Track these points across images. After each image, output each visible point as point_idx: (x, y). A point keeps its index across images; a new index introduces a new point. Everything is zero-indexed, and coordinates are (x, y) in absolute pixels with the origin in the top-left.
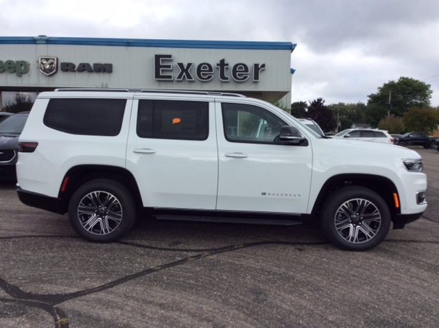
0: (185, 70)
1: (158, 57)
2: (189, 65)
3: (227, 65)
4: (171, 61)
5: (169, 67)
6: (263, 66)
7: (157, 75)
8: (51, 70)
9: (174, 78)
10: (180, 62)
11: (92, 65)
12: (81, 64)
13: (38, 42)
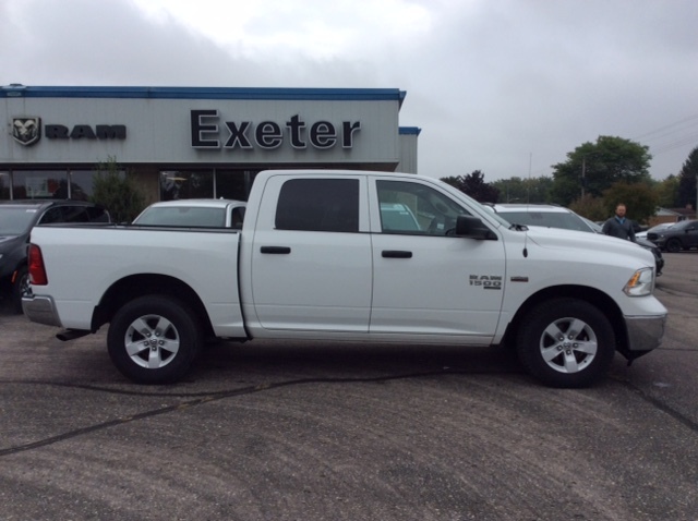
0: (238, 132)
1: (195, 114)
2: (244, 125)
3: (302, 124)
4: (218, 119)
5: (214, 128)
6: (357, 124)
7: (195, 142)
8: (29, 137)
9: (221, 145)
10: (230, 120)
11: (94, 129)
12: (76, 128)
13: (9, 94)
